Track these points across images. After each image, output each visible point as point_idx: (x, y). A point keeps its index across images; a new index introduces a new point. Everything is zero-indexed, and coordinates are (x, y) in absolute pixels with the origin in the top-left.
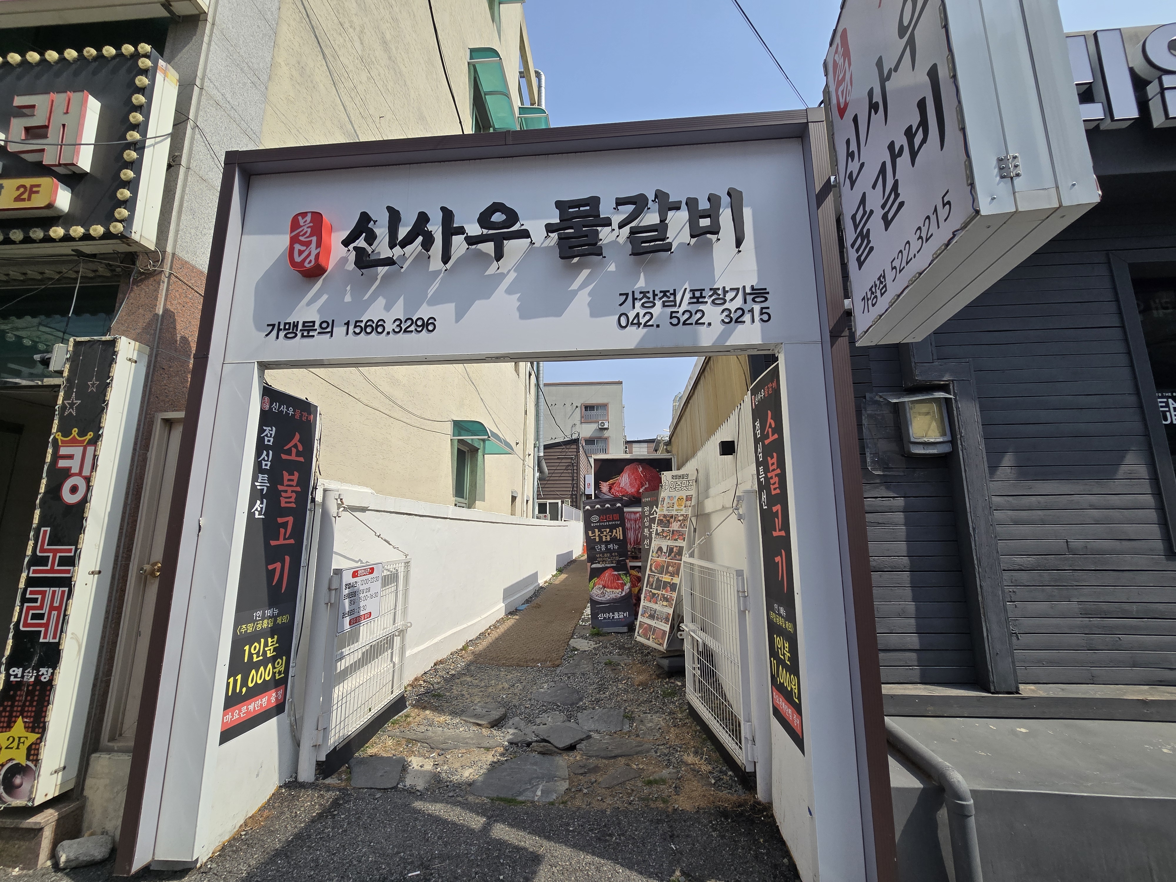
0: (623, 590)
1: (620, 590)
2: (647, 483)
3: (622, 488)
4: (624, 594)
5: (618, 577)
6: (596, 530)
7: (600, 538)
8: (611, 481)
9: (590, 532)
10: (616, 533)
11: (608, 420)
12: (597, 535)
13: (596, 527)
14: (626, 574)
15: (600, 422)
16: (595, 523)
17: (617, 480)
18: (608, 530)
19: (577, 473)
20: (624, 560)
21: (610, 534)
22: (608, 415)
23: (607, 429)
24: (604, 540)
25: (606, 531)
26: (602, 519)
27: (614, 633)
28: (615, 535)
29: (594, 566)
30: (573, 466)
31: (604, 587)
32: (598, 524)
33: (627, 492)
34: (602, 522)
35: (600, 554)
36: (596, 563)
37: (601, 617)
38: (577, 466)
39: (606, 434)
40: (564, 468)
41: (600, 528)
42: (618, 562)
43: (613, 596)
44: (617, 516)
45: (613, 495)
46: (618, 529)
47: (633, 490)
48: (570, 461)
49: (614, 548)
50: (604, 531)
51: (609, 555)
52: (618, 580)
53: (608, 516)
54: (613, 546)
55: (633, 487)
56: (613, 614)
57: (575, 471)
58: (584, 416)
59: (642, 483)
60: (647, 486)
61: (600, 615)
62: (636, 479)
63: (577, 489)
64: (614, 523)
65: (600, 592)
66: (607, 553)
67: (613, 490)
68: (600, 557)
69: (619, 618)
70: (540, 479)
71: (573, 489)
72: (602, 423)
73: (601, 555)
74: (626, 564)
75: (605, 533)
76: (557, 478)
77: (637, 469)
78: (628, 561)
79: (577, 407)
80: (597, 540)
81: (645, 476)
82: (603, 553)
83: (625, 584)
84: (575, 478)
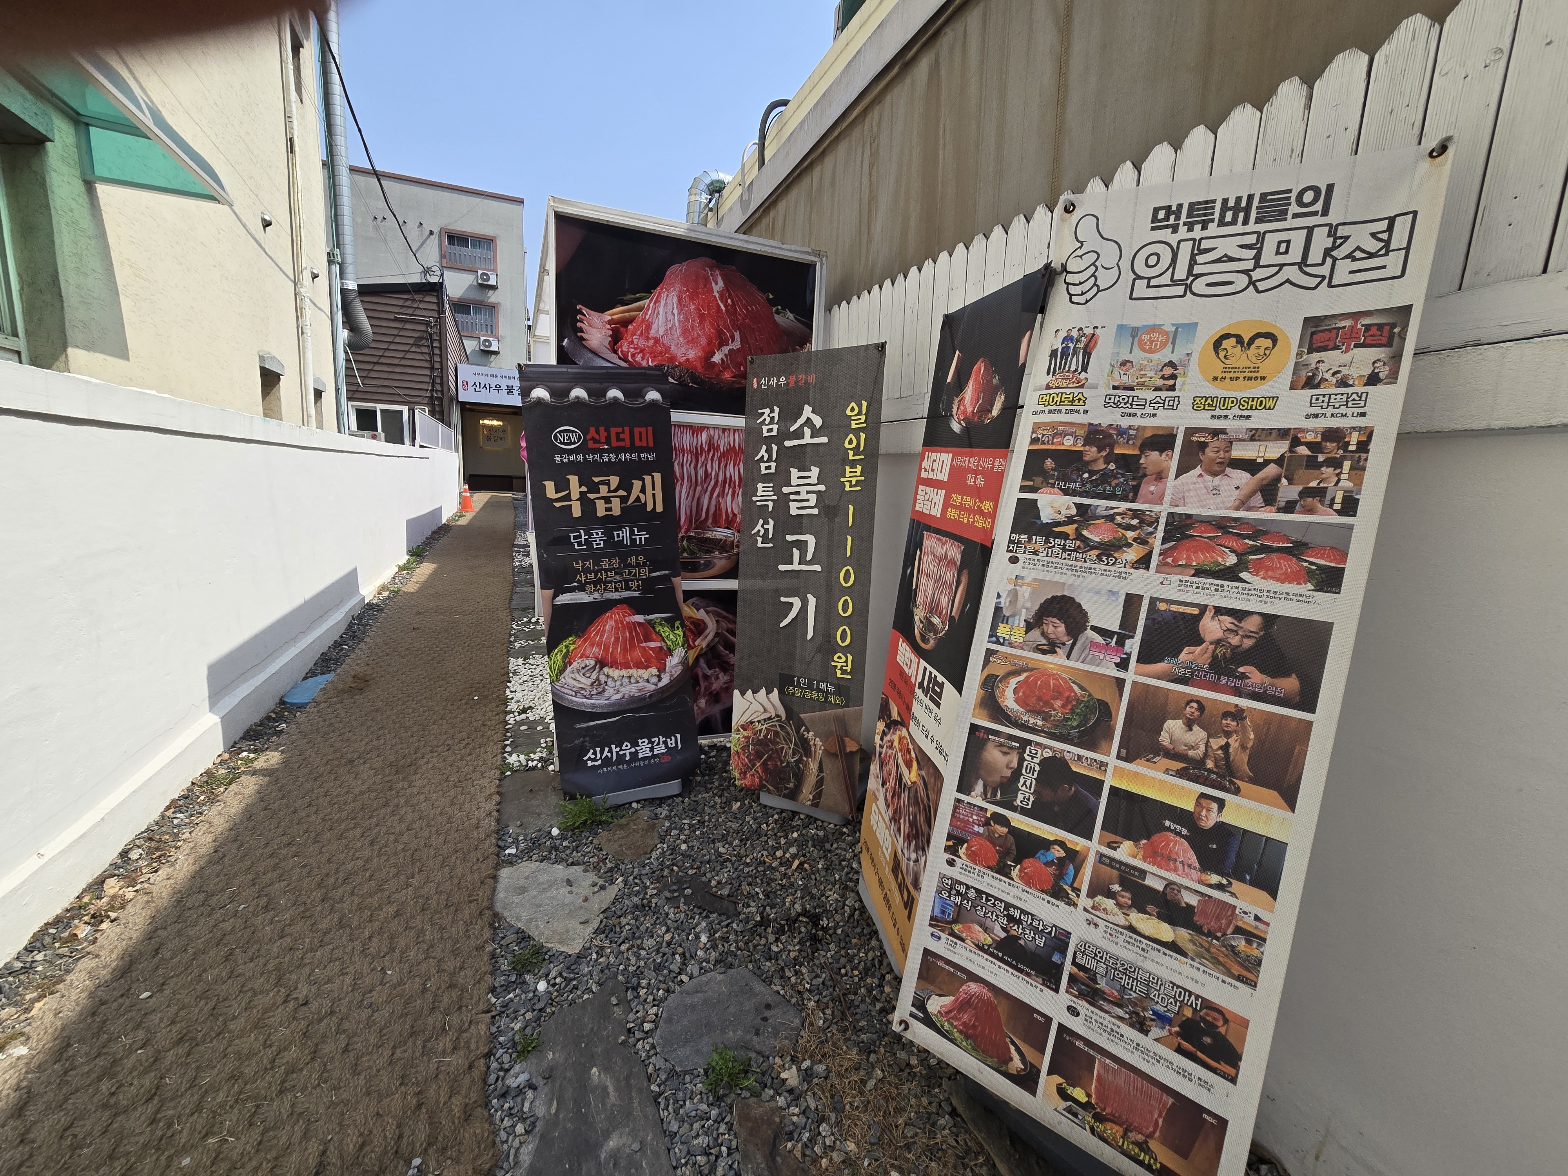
0: (662, 669)
1: (654, 671)
2: (737, 335)
3: (657, 340)
4: (665, 680)
5: (648, 631)
6: (574, 480)
7: (588, 505)
8: (618, 312)
9: (550, 486)
10: (643, 491)
11: (494, 270)
12: (575, 495)
13: (573, 468)
14: (670, 622)
15: (480, 272)
16: (570, 452)
17: (640, 309)
18: (615, 481)
19: (441, 356)
20: (666, 579)
21: (622, 493)
22: (495, 261)
23: (494, 288)
24: (601, 512)
25: (608, 483)
26: (595, 441)
27: (638, 802)
28: (638, 499)
29: (564, 599)
30: (432, 341)
31: (601, 663)
32: (580, 458)
33: (673, 359)
34: (594, 451)
35: (585, 559)
36: (572, 590)
37: (593, 758)
38: (440, 341)
39: (493, 297)
40: (411, 341)
41: (586, 473)
42: (648, 585)
43: (631, 690)
44: (645, 434)
45: (625, 360)
46: (648, 479)
47: (692, 354)
48: (423, 328)
49: (633, 541)
50: (603, 483)
51: (616, 562)
52: (648, 639)
53: (613, 431)
54: (632, 533)
55: (692, 342)
56: (635, 744)
57: (437, 351)
58: (447, 254)
59: (720, 333)
60: (736, 345)
61: (590, 754)
62: (702, 317)
63: (442, 387)
64: (635, 456)
65: (589, 682)
66: (610, 556)
67: (625, 346)
68: (587, 571)
69: (654, 756)
70: (352, 346)
71: (433, 386)
72: (483, 274)
73: (590, 564)
74: (672, 590)
75: (603, 490)
76: (396, 362)
77: (707, 282)
78: (676, 580)
79: (431, 233)
80: (577, 512)
81: (731, 311)
82: (598, 557)
83: (670, 652)
84: (437, 366)
